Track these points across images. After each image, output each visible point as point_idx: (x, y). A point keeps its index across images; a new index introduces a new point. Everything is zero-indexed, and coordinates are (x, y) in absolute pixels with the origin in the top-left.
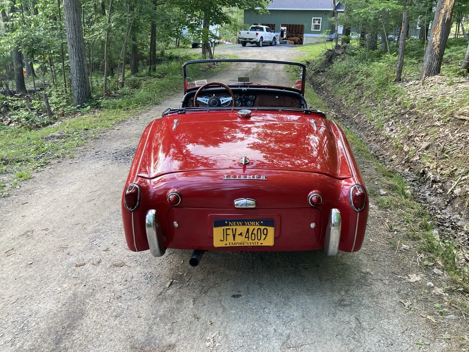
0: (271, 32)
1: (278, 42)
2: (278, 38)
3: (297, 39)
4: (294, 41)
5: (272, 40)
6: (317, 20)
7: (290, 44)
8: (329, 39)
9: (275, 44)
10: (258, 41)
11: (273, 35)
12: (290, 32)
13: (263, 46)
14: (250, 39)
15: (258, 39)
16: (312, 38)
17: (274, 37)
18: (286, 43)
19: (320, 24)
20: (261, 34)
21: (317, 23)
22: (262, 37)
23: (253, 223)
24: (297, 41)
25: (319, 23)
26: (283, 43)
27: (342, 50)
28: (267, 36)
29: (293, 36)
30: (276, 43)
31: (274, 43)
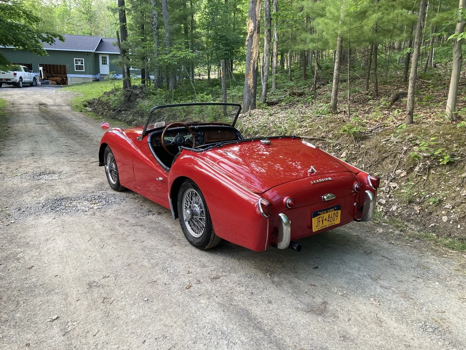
0: (30, 72)
1: (39, 83)
2: (38, 78)
3: (59, 79)
4: (56, 81)
5: (32, 80)
6: (79, 60)
7: (52, 84)
8: (94, 80)
9: (36, 85)
10: (18, 81)
11: (33, 75)
12: (47, 72)
13: (24, 87)
14: (7, 80)
15: (17, 79)
16: (77, 79)
17: (34, 78)
18: (48, 83)
19: (84, 65)
20: (19, 74)
21: (79, 64)
22: (21, 78)
23: (331, 210)
24: (59, 82)
25: (82, 63)
26: (44, 84)
27: (139, 90)
28: (27, 76)
29: (53, 77)
30: (36, 83)
31: (34, 84)
